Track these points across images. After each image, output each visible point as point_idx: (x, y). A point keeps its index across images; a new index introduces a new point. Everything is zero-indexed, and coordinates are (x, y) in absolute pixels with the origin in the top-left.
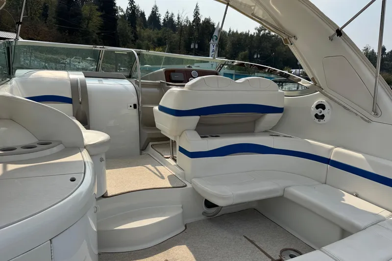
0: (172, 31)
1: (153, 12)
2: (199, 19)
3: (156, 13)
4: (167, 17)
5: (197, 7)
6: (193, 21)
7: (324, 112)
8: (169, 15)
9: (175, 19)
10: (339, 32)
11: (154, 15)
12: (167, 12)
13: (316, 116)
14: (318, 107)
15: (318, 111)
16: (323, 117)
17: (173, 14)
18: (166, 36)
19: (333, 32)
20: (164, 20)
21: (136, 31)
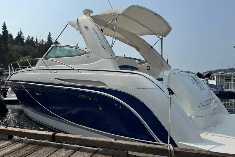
0: (33, 47)
1: (18, 35)
2: (51, 41)
3: (21, 36)
4: (29, 39)
5: (50, 34)
6: (48, 42)
7: (150, 68)
8: (30, 38)
9: (34, 40)
10: (152, 47)
11: (20, 37)
12: (29, 36)
13: (148, 69)
14: (148, 67)
15: (148, 68)
16: (149, 69)
17: (33, 37)
18: (29, 50)
19: (150, 47)
20: (27, 40)
21: (7, 45)
